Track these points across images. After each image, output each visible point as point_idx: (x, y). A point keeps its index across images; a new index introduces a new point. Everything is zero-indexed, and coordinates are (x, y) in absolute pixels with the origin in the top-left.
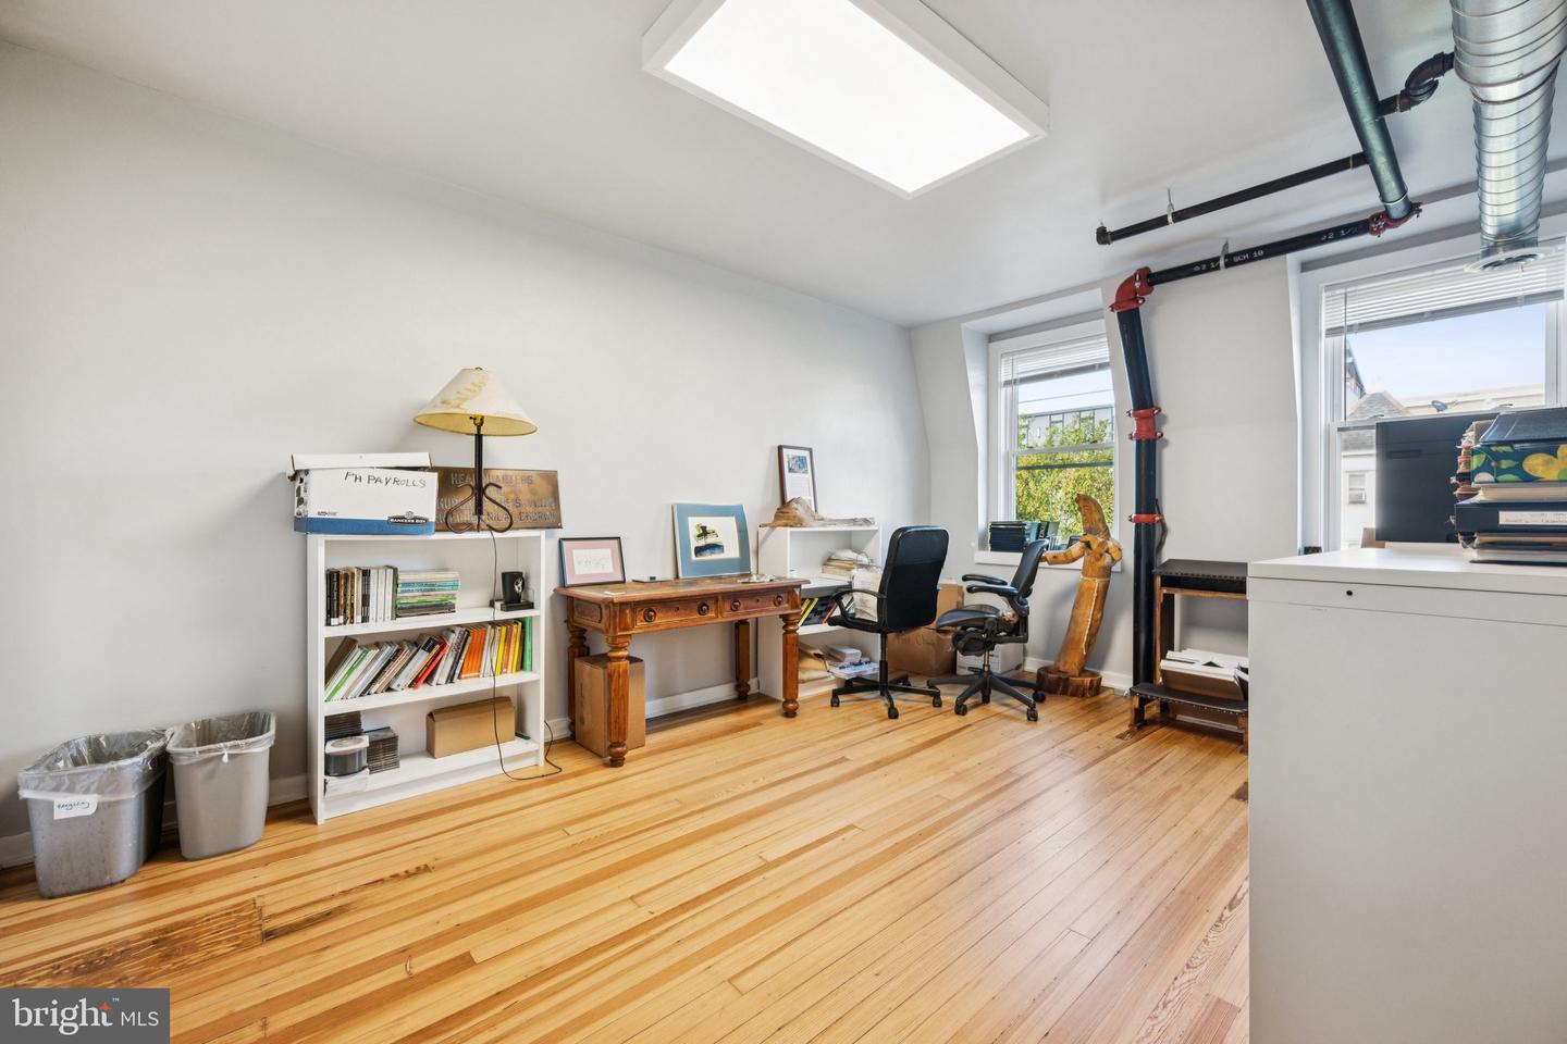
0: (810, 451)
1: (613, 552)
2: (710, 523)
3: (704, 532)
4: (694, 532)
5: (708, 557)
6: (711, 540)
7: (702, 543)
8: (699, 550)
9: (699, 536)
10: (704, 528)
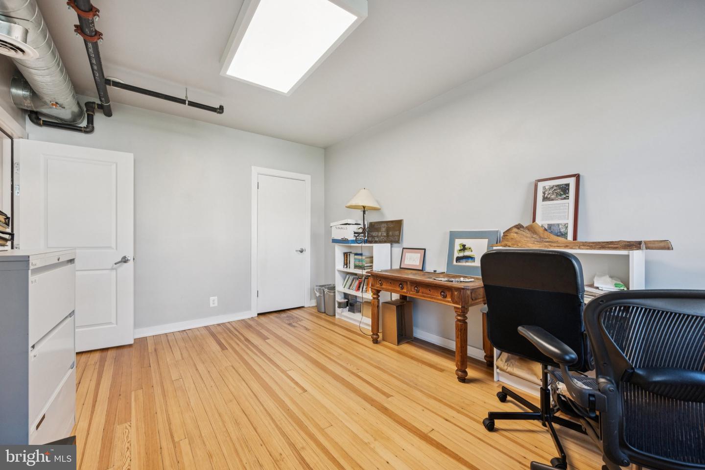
0: (578, 177)
1: (421, 255)
2: (468, 242)
3: (464, 248)
4: (457, 247)
5: (463, 263)
6: (467, 253)
7: (461, 254)
8: (459, 259)
9: (460, 250)
10: (464, 246)
